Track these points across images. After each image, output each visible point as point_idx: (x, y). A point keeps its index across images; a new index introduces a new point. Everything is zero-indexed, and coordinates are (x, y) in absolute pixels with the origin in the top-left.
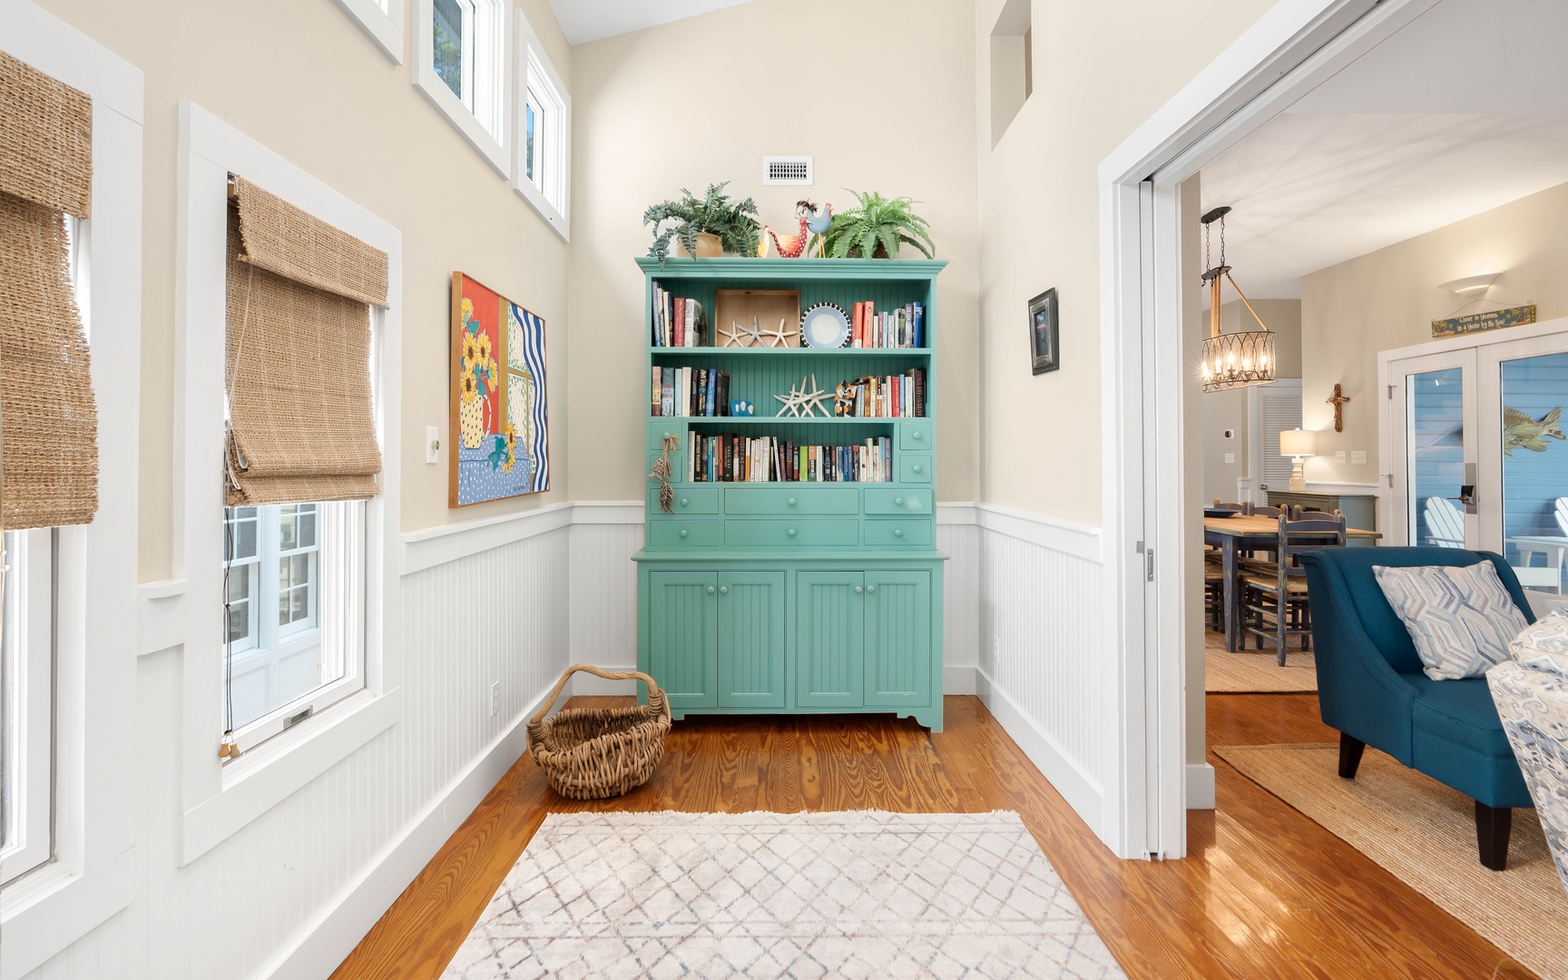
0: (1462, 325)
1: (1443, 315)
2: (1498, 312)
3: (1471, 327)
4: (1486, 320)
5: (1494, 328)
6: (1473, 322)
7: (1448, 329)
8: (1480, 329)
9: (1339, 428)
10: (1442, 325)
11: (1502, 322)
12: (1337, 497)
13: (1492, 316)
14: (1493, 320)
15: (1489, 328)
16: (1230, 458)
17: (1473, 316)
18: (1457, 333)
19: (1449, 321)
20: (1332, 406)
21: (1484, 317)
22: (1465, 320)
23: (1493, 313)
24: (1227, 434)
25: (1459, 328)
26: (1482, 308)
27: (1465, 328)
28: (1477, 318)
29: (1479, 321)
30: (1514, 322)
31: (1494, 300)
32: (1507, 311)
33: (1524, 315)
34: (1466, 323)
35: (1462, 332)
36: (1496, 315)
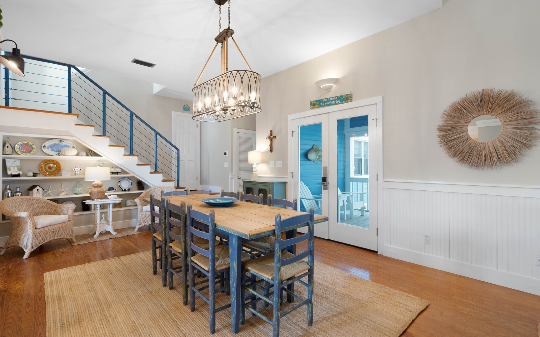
0: (322, 103)
1: (315, 97)
2: (337, 97)
3: (326, 103)
4: (332, 101)
5: (336, 104)
6: (327, 101)
7: (317, 105)
8: (330, 105)
9: (271, 150)
10: (314, 103)
11: (339, 101)
12: (273, 183)
13: (335, 98)
14: (335, 100)
15: (334, 104)
16: (226, 165)
17: (327, 98)
18: (321, 106)
19: (317, 101)
20: (269, 140)
21: (332, 99)
22: (324, 100)
23: (335, 97)
24: (225, 154)
25: (321, 104)
26: (330, 95)
27: (324, 104)
28: (329, 99)
29: (329, 101)
30: (344, 102)
31: (336, 91)
32: (341, 96)
33: (347, 98)
34: (324, 102)
35: (322, 106)
36: (336, 98)
